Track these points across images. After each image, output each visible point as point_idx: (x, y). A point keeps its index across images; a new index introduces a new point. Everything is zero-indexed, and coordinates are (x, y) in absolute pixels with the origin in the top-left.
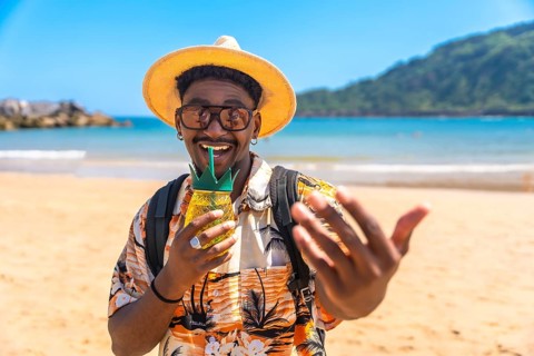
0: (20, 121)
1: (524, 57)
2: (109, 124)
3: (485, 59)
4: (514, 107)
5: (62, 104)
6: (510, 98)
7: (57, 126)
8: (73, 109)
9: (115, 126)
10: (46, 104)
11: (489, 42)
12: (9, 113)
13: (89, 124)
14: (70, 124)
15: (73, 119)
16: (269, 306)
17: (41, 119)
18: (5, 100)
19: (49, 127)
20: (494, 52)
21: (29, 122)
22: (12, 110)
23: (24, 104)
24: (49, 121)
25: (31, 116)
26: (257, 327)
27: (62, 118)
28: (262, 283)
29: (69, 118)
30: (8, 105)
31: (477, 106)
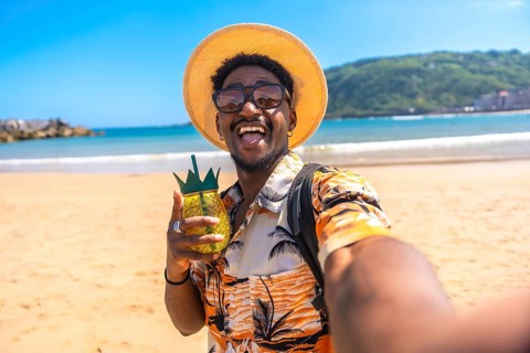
0: (19, 134)
1: (364, 80)
2: (88, 134)
3: (341, 82)
4: (360, 112)
5: (51, 121)
6: (356, 107)
7: (48, 137)
8: (60, 124)
9: (92, 135)
10: (39, 122)
11: (343, 71)
12: (10, 129)
13: (72, 135)
14: (58, 136)
15: (60, 132)
16: (277, 316)
17: (35, 133)
18: (6, 120)
19: (42, 138)
20: (346, 77)
21: (25, 135)
22: (12, 127)
23: (21, 122)
24: (42, 134)
25: (27, 131)
26: (265, 339)
27: (52, 131)
28: (268, 292)
29: (57, 131)
30: (9, 123)
31: (338, 112)
